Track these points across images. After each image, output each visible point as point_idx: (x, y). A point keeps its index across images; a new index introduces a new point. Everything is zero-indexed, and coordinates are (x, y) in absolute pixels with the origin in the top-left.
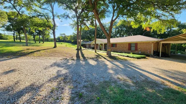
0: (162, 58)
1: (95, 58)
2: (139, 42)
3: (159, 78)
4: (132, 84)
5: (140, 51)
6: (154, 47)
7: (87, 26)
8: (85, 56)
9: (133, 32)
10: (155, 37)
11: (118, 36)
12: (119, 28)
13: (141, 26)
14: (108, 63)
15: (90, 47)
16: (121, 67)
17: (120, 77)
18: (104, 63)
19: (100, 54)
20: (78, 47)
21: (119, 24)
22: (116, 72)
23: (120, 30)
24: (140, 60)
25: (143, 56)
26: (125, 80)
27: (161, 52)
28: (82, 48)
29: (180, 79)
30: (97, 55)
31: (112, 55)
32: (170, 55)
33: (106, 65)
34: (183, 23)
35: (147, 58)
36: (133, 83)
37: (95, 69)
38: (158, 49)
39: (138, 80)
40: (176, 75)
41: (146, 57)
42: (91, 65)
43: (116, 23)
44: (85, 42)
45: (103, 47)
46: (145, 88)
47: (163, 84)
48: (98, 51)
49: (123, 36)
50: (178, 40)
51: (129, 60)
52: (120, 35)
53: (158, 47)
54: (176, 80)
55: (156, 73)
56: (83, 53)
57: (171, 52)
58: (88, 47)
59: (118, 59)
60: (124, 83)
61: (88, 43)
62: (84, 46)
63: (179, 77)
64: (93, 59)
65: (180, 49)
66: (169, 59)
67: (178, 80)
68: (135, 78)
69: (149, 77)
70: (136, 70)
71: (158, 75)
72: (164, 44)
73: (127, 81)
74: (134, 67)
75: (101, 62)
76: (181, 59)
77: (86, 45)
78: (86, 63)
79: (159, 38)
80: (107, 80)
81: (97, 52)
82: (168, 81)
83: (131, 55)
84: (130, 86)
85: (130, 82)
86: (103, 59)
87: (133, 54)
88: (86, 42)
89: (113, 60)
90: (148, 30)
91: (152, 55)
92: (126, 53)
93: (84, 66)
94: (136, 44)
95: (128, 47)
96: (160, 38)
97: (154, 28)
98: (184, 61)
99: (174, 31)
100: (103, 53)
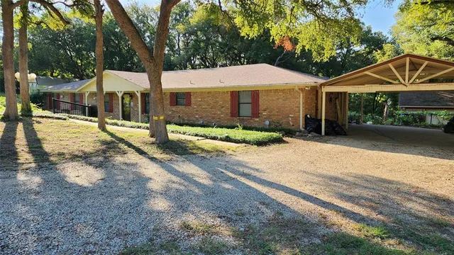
0: (326, 137)
1: (97, 153)
2: (263, 86)
3: (315, 203)
4: (231, 241)
5: (268, 117)
6: (305, 103)
7: (56, 11)
8: (47, 147)
9: (246, 51)
10: (310, 73)
11: (197, 62)
12: (199, 33)
13: (267, 33)
14: (150, 170)
15: (77, 106)
16: (201, 181)
17: (191, 220)
18: (133, 173)
19: (120, 136)
20: (10, 105)
21: (196, 19)
22: (181, 202)
23: (203, 41)
24: (264, 148)
25: (275, 135)
26: (208, 231)
27: (325, 120)
28: (37, 111)
29: (366, 199)
30: (109, 138)
31: (172, 136)
32: (347, 127)
33: (142, 180)
34: (375, 34)
35: (288, 143)
36: (236, 235)
37: (88, 202)
38: (317, 110)
39: (252, 221)
40: (357, 190)
41: (284, 139)
42: (71, 186)
43: (187, 12)
44: (50, 82)
45: (136, 105)
46: (273, 247)
47: (324, 221)
48: (115, 121)
49: (214, 65)
50: (363, 84)
51: (230, 152)
52: (203, 59)
53: (317, 104)
54: (357, 204)
55: (307, 190)
56: (40, 136)
57: (351, 118)
58: (68, 106)
59: (194, 151)
60: (204, 242)
61: (67, 88)
62: (48, 101)
63: (365, 193)
64: (85, 158)
65: (373, 111)
66: (346, 140)
67: (360, 205)
68: (243, 215)
69: (288, 205)
70: (250, 187)
71: (313, 194)
72: (332, 93)
73: (217, 233)
74: (244, 175)
75: (124, 167)
76: (372, 140)
77: (58, 95)
78: (46, 182)
79: (320, 75)
80: (141, 241)
81: (109, 127)
82: (337, 211)
83: (239, 133)
84: (224, 249)
85: (225, 234)
86: (133, 157)
87: (245, 128)
88: (56, 82)
89: (175, 157)
90: (288, 46)
91: (300, 131)
92: (222, 127)
93: (38, 193)
94: (255, 94)
95: (228, 105)
96: (323, 75)
97: (304, 42)
98: (379, 143)
99: (358, 54)
100: (136, 132)
